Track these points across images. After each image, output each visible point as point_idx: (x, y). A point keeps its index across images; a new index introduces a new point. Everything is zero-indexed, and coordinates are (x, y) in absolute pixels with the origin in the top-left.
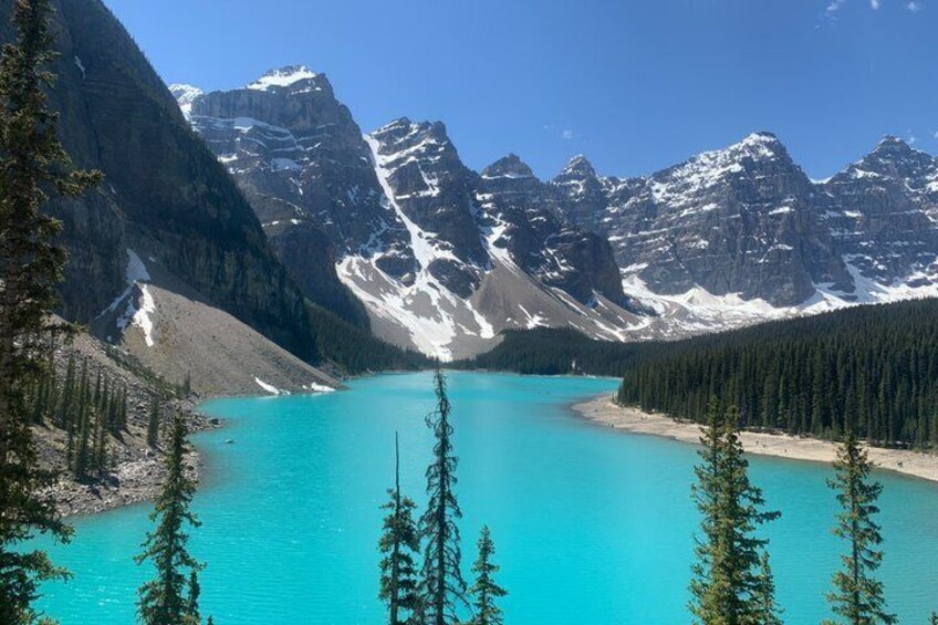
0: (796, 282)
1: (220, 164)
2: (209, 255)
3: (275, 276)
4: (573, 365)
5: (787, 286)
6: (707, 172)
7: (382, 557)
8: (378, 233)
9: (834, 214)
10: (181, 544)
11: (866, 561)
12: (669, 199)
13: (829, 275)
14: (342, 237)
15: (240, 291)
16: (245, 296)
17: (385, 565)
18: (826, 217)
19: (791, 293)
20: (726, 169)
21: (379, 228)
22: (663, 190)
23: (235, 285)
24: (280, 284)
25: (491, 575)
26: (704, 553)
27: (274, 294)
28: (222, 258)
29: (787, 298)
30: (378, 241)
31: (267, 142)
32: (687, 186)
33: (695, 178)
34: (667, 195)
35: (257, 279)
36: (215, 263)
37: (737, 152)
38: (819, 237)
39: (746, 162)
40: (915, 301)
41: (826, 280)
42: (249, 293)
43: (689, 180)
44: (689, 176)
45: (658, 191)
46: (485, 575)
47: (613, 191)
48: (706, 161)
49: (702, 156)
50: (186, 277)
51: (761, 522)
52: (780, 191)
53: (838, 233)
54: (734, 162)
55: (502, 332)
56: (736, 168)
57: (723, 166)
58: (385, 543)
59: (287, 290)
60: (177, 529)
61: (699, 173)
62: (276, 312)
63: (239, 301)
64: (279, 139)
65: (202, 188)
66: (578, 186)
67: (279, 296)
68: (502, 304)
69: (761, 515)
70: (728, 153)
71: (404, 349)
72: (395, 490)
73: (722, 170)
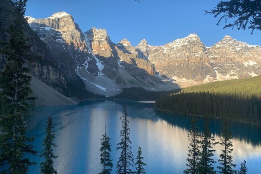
0: (201, 75)
1: (41, 40)
2: (39, 67)
3: (58, 73)
4: (142, 98)
5: (199, 76)
6: (178, 45)
7: (101, 153)
8: (87, 61)
9: (212, 57)
10: (51, 152)
11: (228, 151)
12: (168, 52)
13: (210, 73)
14: (77, 62)
15: (48, 77)
16: (49, 79)
17: (102, 155)
18: (210, 57)
19: (200, 78)
20: (184, 44)
21: (88, 59)
22: (167, 50)
23: (47, 76)
24: (59, 75)
25: (141, 160)
26: (191, 151)
27: (58, 78)
28: (42, 68)
29: (199, 79)
30: (87, 63)
31: (55, 34)
32: (173, 48)
33: (175, 46)
34: (167, 51)
35: (53, 74)
36: (40, 69)
37: (187, 39)
38: (208, 63)
39: (189, 42)
40: (232, 80)
41: (209, 74)
42: (51, 78)
43: (174, 47)
44: (173, 46)
45: (165, 50)
46: (140, 160)
47: (153, 50)
48: (178, 41)
49: (177, 40)
50: (32, 73)
51: (214, 145)
52: (198, 50)
53: (213, 62)
54: (186, 42)
55: (122, 89)
56: (186, 43)
57: (183, 43)
58: (102, 149)
59: (61, 77)
60: (50, 148)
61: (176, 45)
62: (58, 83)
63: (48, 80)
64: (58, 33)
65: (36, 48)
66: (143, 48)
67: (59, 79)
68: (122, 81)
69: (214, 143)
70: (184, 39)
71: (95, 94)
72: (105, 135)
73: (182, 44)
